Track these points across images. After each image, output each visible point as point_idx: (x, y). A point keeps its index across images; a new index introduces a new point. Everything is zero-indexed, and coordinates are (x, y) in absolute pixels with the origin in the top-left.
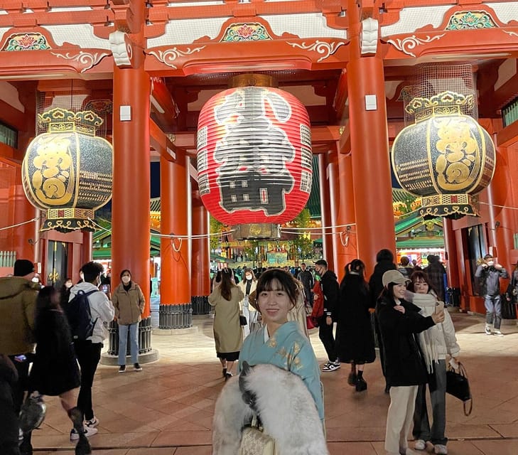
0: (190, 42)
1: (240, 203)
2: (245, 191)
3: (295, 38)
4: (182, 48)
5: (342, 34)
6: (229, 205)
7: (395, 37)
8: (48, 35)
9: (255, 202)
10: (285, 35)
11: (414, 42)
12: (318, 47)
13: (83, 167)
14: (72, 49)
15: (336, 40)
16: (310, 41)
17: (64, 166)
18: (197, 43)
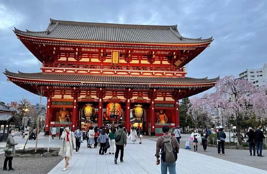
0: (108, 99)
1: (112, 118)
2: (113, 116)
3: (120, 99)
4: (107, 99)
5: (126, 99)
6: (111, 118)
7: (132, 100)
8: (91, 97)
9: (114, 118)
10: (119, 99)
11: (134, 101)
12: (123, 101)
13: (92, 112)
14: (93, 99)
15: (125, 100)
16: (122, 100)
17: (90, 112)
18: (109, 99)
